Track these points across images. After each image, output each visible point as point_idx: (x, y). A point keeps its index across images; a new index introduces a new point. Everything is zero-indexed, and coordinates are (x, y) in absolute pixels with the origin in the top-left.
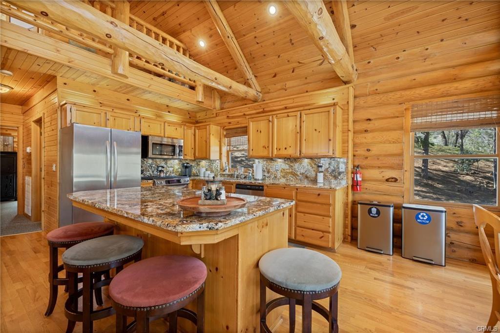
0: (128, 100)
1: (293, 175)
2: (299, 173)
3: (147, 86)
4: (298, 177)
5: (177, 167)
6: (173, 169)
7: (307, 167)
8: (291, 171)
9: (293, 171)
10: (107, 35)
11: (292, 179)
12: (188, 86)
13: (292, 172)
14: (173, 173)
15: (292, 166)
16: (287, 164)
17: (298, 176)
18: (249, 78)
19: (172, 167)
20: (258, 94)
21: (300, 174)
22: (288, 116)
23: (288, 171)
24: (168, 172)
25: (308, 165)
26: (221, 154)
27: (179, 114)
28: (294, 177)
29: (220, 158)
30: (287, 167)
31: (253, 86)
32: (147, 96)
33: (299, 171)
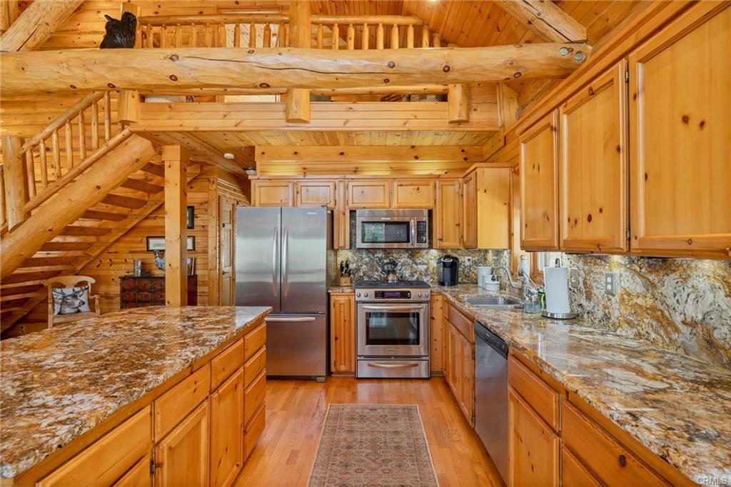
0: (342, 154)
1: (658, 320)
2: (678, 319)
3: (342, 125)
4: (674, 336)
5: (434, 264)
6: (425, 267)
7: (710, 296)
8: (650, 302)
9: (658, 304)
10: (171, 77)
11: (653, 335)
12: (433, 97)
13: (653, 309)
14: (426, 275)
15: (653, 285)
16: (639, 275)
17: (677, 330)
18: (530, 17)
19: (424, 264)
20: (570, 50)
21: (684, 323)
22: (592, 93)
23: (640, 301)
24: (416, 272)
25: (713, 288)
26: (511, 235)
27: (440, 158)
28: (662, 333)
29: (510, 247)
30: (636, 286)
31: (554, 35)
32: (365, 141)
33: (680, 309)
